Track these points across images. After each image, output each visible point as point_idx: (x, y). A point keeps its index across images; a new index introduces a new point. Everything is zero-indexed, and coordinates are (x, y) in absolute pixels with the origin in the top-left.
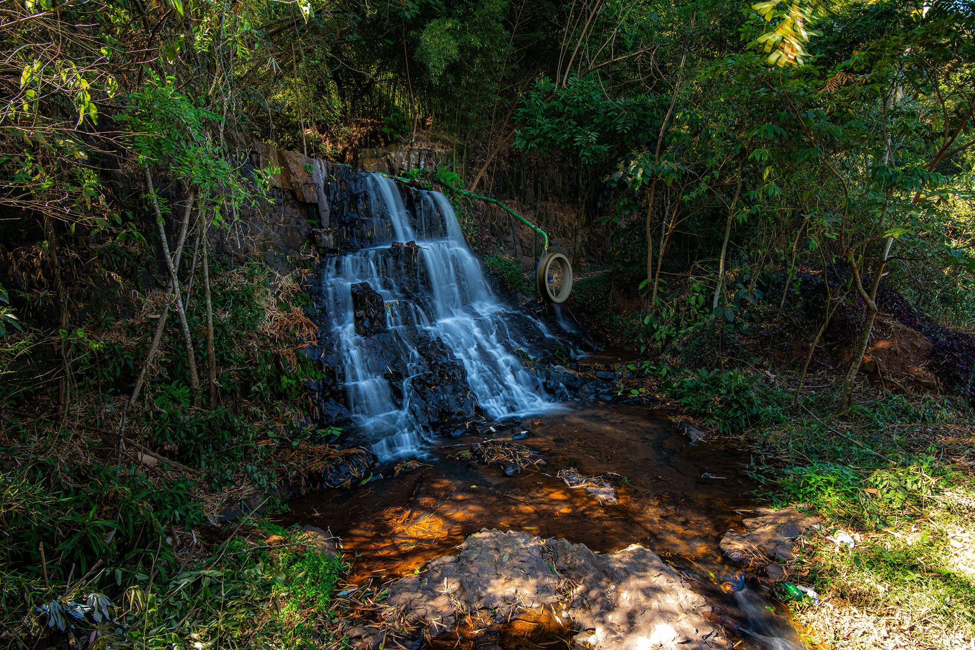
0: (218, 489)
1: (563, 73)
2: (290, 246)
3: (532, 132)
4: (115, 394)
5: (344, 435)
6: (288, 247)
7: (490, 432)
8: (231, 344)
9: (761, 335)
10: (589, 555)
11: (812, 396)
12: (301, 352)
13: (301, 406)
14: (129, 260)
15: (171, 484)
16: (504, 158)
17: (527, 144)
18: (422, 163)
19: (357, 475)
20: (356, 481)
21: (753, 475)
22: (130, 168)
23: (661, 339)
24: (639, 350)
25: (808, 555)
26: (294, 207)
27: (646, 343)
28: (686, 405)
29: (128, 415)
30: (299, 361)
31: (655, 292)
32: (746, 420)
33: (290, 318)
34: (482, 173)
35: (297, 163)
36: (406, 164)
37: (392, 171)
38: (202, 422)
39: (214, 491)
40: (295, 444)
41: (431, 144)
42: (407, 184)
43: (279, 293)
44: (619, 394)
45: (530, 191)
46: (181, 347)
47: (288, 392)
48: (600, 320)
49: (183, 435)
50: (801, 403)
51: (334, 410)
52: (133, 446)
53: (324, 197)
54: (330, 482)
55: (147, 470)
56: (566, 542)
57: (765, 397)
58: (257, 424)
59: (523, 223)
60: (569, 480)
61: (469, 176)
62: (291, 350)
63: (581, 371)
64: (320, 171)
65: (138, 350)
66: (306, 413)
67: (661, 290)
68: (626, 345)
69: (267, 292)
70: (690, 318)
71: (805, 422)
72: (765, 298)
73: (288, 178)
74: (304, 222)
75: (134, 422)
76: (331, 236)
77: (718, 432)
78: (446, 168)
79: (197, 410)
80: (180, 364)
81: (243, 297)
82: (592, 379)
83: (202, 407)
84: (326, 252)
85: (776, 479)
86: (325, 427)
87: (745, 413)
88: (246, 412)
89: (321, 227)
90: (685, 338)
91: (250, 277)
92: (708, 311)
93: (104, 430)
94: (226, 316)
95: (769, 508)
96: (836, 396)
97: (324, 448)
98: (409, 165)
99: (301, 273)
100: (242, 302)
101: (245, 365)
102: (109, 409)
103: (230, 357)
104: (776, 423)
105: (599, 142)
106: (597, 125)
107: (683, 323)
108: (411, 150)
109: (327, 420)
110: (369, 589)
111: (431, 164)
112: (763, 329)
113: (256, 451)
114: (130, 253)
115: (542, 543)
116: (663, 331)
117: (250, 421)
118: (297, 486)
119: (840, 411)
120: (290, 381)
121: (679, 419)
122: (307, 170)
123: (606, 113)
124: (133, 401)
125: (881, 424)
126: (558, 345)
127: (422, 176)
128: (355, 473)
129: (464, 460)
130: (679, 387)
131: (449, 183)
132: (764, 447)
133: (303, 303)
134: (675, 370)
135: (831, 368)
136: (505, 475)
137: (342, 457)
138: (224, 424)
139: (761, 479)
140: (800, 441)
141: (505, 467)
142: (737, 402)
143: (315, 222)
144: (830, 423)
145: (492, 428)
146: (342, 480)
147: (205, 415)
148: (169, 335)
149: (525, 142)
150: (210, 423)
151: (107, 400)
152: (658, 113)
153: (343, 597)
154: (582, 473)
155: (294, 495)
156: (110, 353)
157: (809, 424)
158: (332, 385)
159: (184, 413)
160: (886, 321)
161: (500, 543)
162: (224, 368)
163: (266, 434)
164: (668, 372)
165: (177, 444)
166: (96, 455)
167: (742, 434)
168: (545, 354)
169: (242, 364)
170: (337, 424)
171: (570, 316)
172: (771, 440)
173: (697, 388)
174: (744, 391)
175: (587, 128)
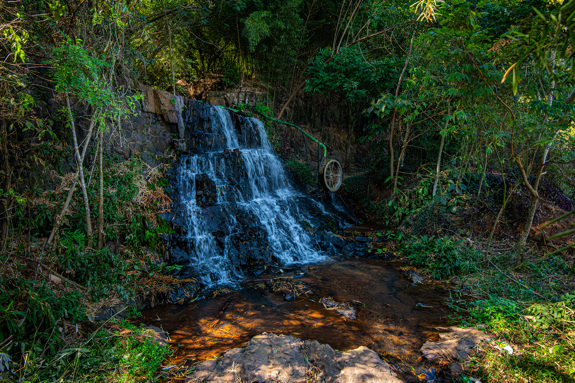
0: (97, 300)
1: (337, 45)
2: (158, 149)
3: (316, 81)
4: (39, 237)
5: (183, 270)
6: (157, 150)
7: (280, 273)
8: (116, 209)
9: (465, 215)
10: (331, 352)
11: (498, 255)
12: (160, 215)
13: (157, 251)
14: (55, 154)
15: (68, 294)
16: (301, 98)
17: (313, 89)
18: (247, 100)
19: (188, 296)
20: (187, 300)
21: (451, 306)
22: (60, 98)
23: (399, 216)
24: (385, 223)
25: (480, 358)
26: (162, 125)
27: (389, 218)
28: (412, 259)
29: (45, 250)
30: (158, 221)
31: (395, 185)
32: (451, 270)
33: (154, 194)
34: (285, 107)
35: (165, 98)
36: (236, 101)
37: (227, 105)
38: (92, 257)
39: (95, 301)
40: (151, 274)
41: (253, 88)
42: (237, 113)
43: (149, 178)
44: (369, 251)
45: (318, 120)
46: (83, 209)
47: (149, 241)
48: (361, 204)
49: (79, 264)
50: (489, 259)
51: (178, 254)
52: (47, 270)
53: (182, 119)
54: (171, 299)
55: (54, 285)
56: (317, 343)
57: (465, 255)
58: (128, 261)
59: (312, 140)
60: (327, 304)
61: (277, 108)
62: (153, 214)
63: (345, 236)
64: (180, 103)
65: (55, 210)
66: (161, 255)
67: (400, 183)
68: (378, 220)
69: (141, 177)
70: (418, 202)
71: (492, 272)
72: (468, 190)
73: (160, 107)
74: (168, 134)
75: (49, 255)
76: (184, 144)
77: (432, 278)
78: (262, 103)
79: (89, 249)
80: (81, 219)
81: (126, 180)
82: (352, 242)
83: (93, 248)
84: (181, 154)
85: (467, 309)
86: (171, 265)
87: (451, 265)
88: (122, 253)
89: (179, 138)
90: (414, 216)
91: (131, 168)
92: (430, 198)
93: (28, 258)
94: (113, 191)
95: (458, 327)
96: (514, 256)
97: (169, 278)
98: (238, 101)
99: (164, 166)
100: (124, 183)
101: (123, 223)
102: (34, 246)
103: (114, 217)
104: (472, 272)
105: (359, 88)
106: (358, 77)
107: (413, 206)
108: (240, 92)
109: (173, 260)
110: (183, 367)
111: (252, 101)
112: (466, 210)
113: (125, 278)
114: (56, 150)
115: (302, 343)
116: (400, 211)
117: (124, 259)
118: (148, 301)
119: (515, 265)
120: (151, 234)
121: (406, 268)
122: (172, 102)
123: (364, 70)
124: (49, 242)
125: (543, 275)
126: (331, 218)
127: (246, 108)
128: (188, 294)
129: (259, 289)
130: (409, 248)
131: (263, 113)
132: (462, 288)
133: (164, 185)
134: (407, 237)
135: (512, 237)
136: (285, 300)
137: (180, 284)
138: (106, 260)
139: (456, 308)
140: (487, 285)
141: (285, 295)
142: (445, 257)
143: (175, 135)
144: (508, 273)
145: (281, 270)
146: (178, 298)
147: (94, 252)
148: (76, 201)
149: (312, 87)
150: (97, 258)
151: (33, 240)
152: (398, 70)
153: (166, 371)
154: (336, 300)
155: (146, 306)
156: (38, 211)
157: (494, 274)
158: (178, 238)
159: (81, 251)
160: (550, 206)
161: (273, 341)
162: (110, 224)
163: (133, 267)
164: (402, 238)
165: (74, 270)
166: (22, 274)
167: (448, 279)
168: (322, 224)
169: (121, 222)
170: (180, 263)
171: (341, 201)
172: (467, 283)
173: (420, 248)
174: (450, 250)
175: (352, 79)
